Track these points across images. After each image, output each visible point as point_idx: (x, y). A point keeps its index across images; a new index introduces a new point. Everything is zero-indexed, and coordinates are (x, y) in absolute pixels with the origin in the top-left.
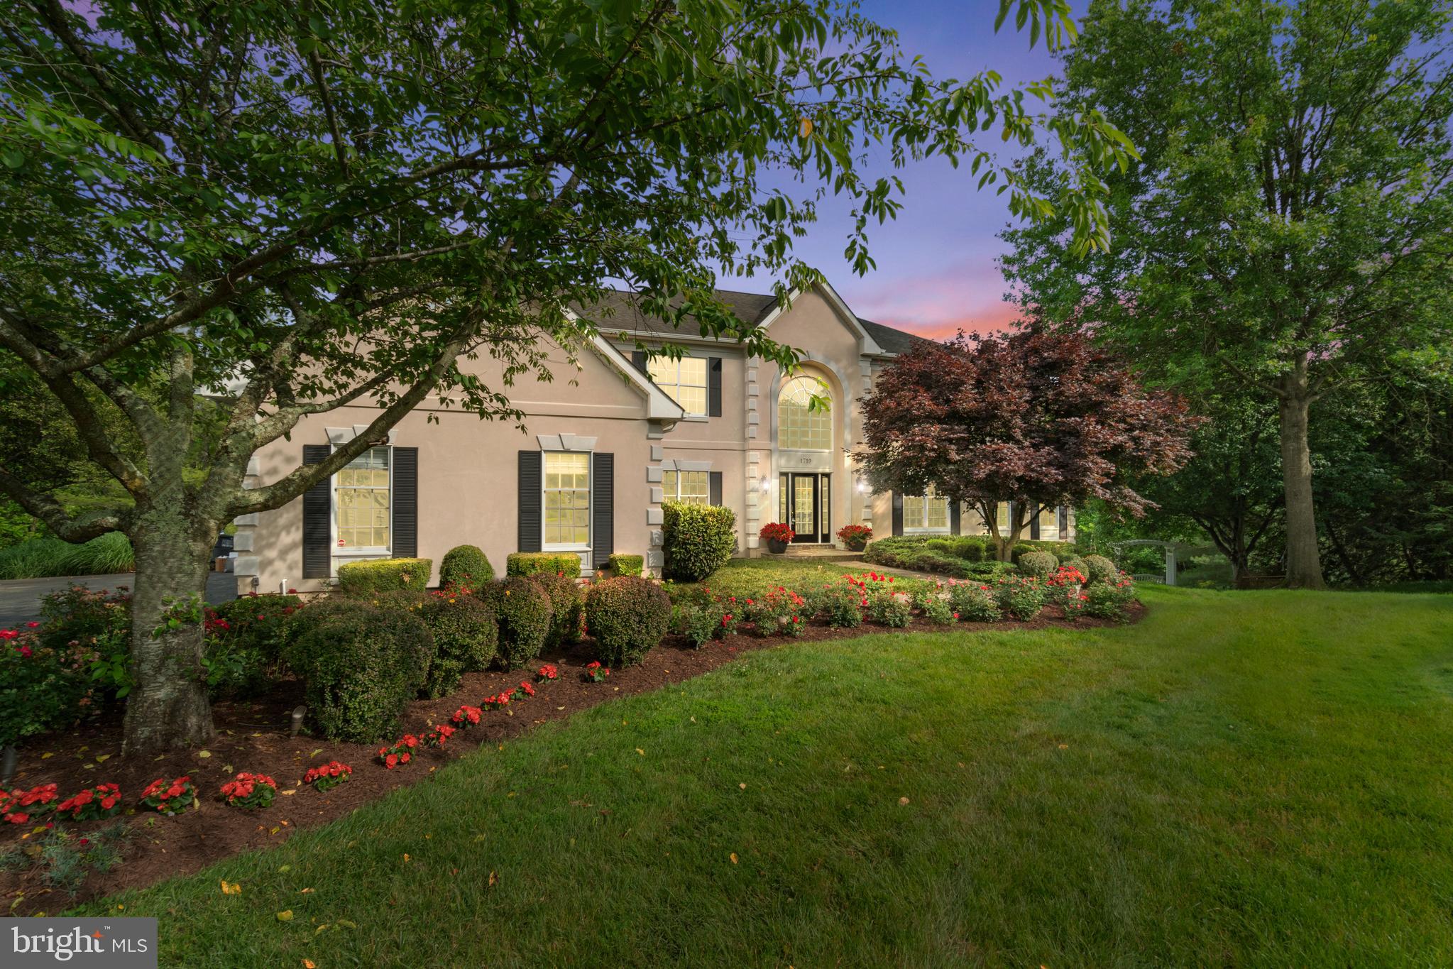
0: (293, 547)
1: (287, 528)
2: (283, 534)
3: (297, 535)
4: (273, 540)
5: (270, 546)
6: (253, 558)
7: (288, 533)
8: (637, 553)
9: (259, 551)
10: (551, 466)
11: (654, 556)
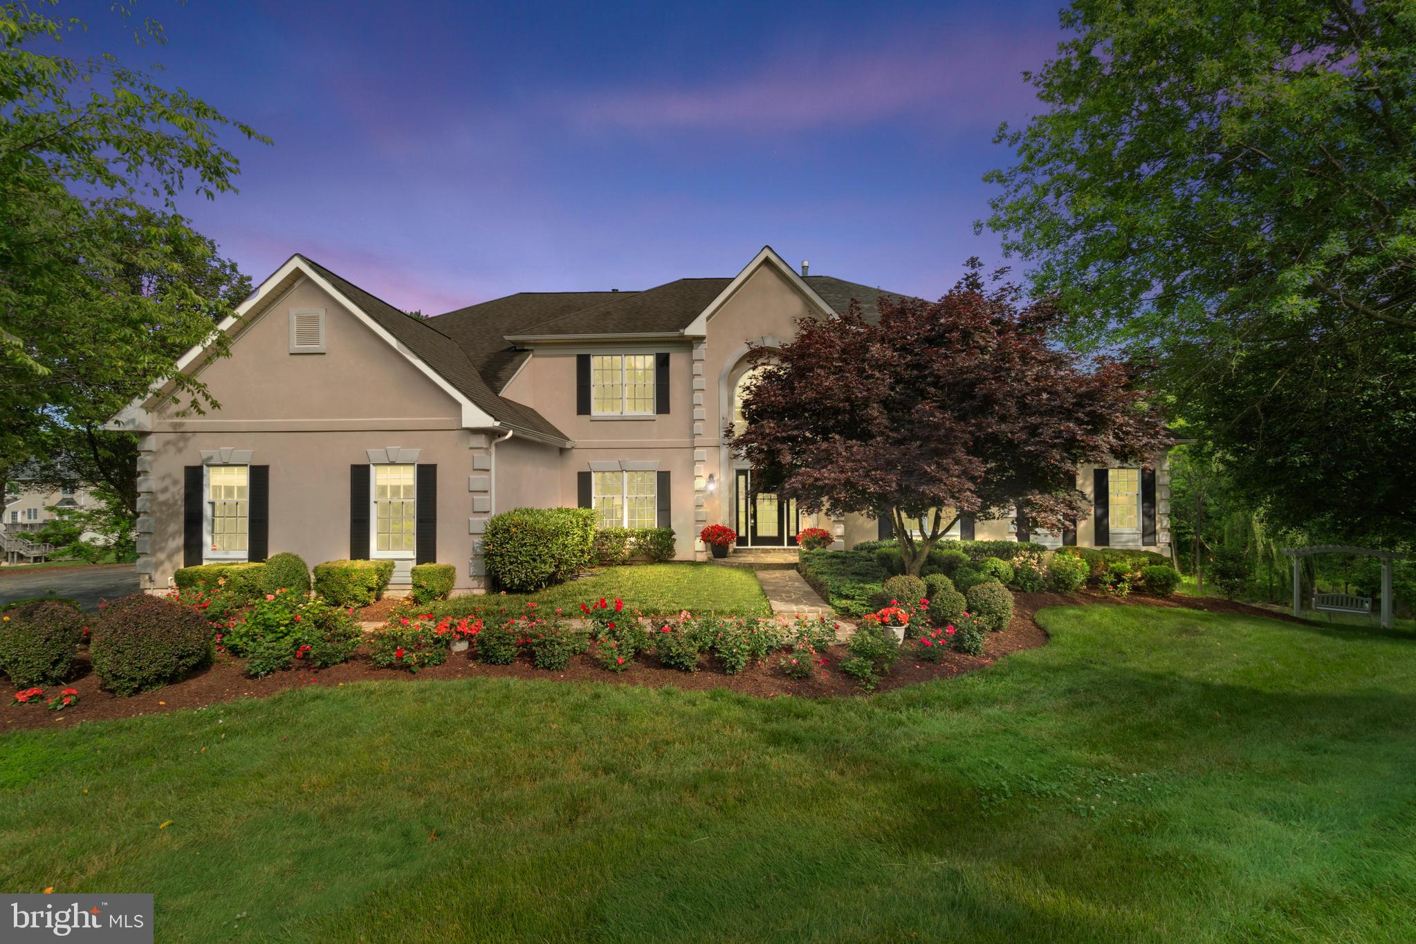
0: (177, 551)
1: (173, 536)
2: (170, 540)
3: (180, 541)
4: (163, 545)
5: (162, 549)
6: (149, 559)
7: (174, 539)
8: (452, 564)
9: (154, 554)
10: (380, 478)
11: (475, 566)
